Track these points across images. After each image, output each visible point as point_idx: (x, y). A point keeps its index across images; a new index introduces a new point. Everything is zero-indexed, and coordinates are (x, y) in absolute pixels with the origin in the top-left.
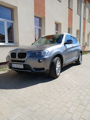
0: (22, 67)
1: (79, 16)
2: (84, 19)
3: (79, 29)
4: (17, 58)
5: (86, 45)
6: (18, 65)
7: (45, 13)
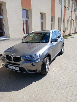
0: (17, 69)
1: (61, 5)
2: (65, 7)
3: (60, 17)
4: (12, 61)
5: (66, 30)
6: (14, 67)
7: (31, 5)
